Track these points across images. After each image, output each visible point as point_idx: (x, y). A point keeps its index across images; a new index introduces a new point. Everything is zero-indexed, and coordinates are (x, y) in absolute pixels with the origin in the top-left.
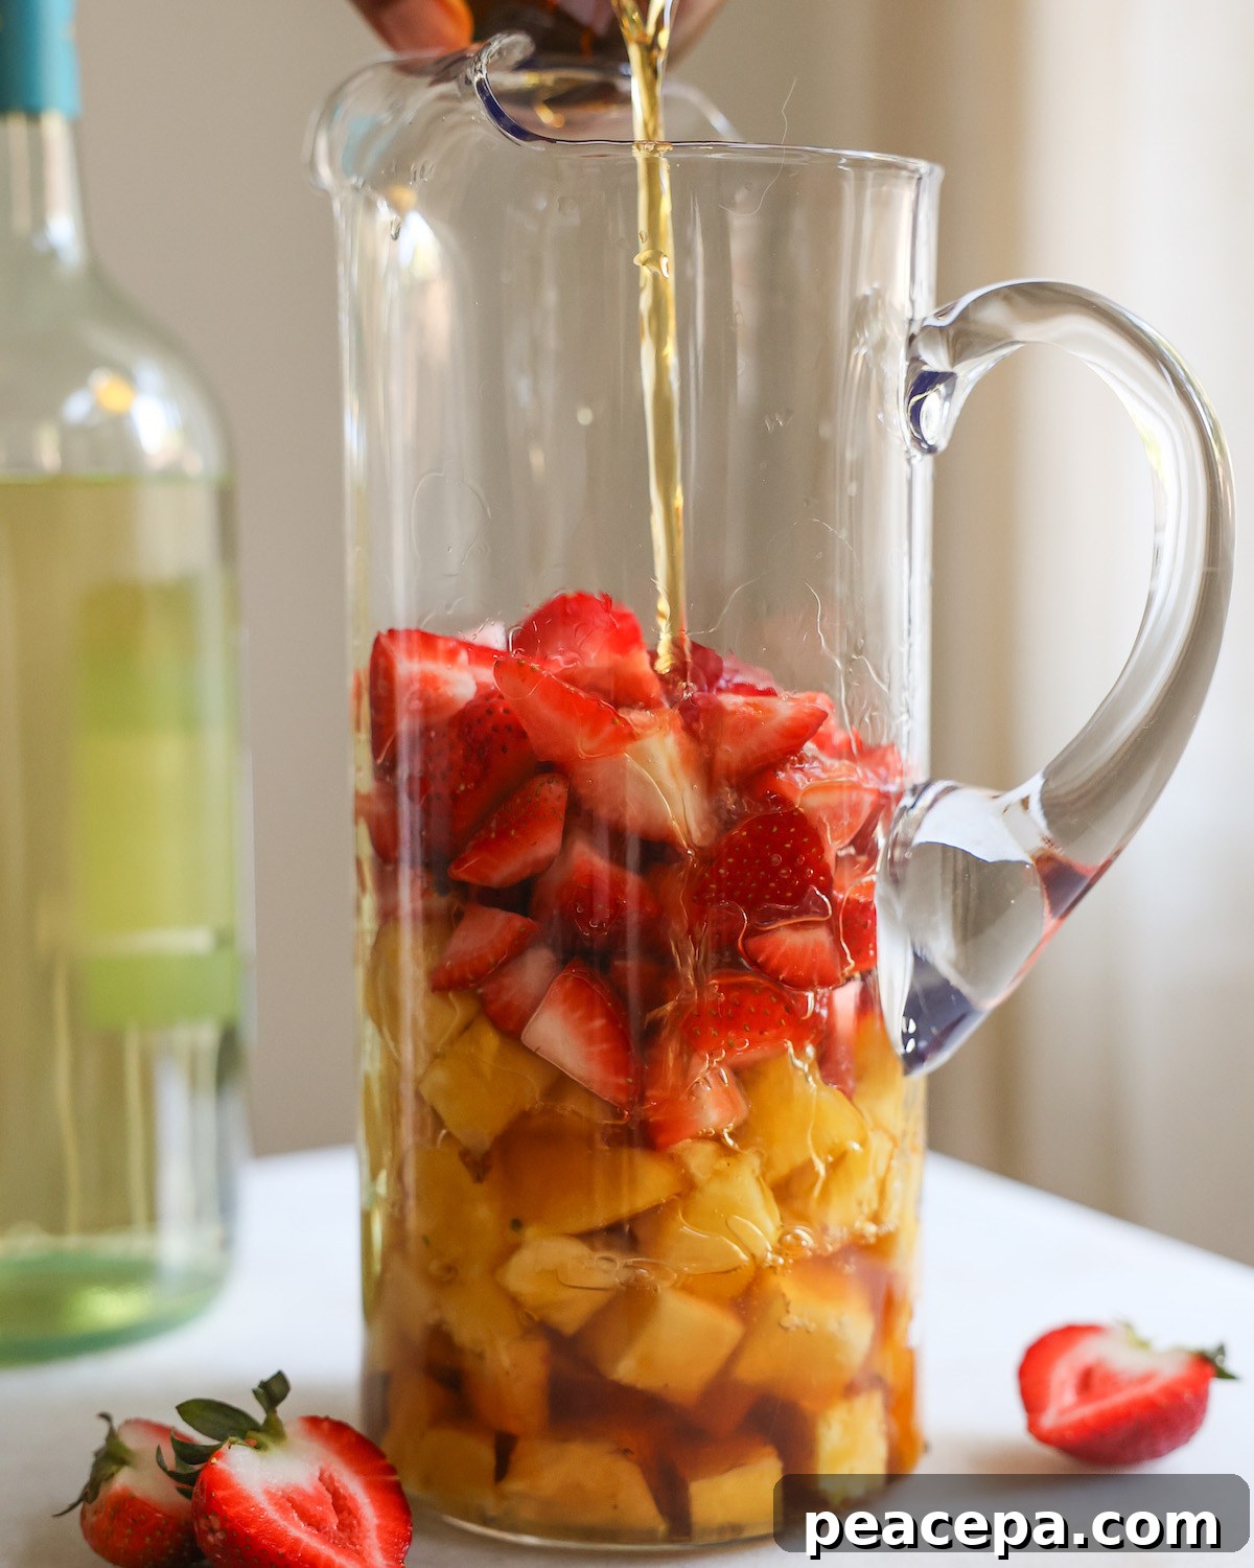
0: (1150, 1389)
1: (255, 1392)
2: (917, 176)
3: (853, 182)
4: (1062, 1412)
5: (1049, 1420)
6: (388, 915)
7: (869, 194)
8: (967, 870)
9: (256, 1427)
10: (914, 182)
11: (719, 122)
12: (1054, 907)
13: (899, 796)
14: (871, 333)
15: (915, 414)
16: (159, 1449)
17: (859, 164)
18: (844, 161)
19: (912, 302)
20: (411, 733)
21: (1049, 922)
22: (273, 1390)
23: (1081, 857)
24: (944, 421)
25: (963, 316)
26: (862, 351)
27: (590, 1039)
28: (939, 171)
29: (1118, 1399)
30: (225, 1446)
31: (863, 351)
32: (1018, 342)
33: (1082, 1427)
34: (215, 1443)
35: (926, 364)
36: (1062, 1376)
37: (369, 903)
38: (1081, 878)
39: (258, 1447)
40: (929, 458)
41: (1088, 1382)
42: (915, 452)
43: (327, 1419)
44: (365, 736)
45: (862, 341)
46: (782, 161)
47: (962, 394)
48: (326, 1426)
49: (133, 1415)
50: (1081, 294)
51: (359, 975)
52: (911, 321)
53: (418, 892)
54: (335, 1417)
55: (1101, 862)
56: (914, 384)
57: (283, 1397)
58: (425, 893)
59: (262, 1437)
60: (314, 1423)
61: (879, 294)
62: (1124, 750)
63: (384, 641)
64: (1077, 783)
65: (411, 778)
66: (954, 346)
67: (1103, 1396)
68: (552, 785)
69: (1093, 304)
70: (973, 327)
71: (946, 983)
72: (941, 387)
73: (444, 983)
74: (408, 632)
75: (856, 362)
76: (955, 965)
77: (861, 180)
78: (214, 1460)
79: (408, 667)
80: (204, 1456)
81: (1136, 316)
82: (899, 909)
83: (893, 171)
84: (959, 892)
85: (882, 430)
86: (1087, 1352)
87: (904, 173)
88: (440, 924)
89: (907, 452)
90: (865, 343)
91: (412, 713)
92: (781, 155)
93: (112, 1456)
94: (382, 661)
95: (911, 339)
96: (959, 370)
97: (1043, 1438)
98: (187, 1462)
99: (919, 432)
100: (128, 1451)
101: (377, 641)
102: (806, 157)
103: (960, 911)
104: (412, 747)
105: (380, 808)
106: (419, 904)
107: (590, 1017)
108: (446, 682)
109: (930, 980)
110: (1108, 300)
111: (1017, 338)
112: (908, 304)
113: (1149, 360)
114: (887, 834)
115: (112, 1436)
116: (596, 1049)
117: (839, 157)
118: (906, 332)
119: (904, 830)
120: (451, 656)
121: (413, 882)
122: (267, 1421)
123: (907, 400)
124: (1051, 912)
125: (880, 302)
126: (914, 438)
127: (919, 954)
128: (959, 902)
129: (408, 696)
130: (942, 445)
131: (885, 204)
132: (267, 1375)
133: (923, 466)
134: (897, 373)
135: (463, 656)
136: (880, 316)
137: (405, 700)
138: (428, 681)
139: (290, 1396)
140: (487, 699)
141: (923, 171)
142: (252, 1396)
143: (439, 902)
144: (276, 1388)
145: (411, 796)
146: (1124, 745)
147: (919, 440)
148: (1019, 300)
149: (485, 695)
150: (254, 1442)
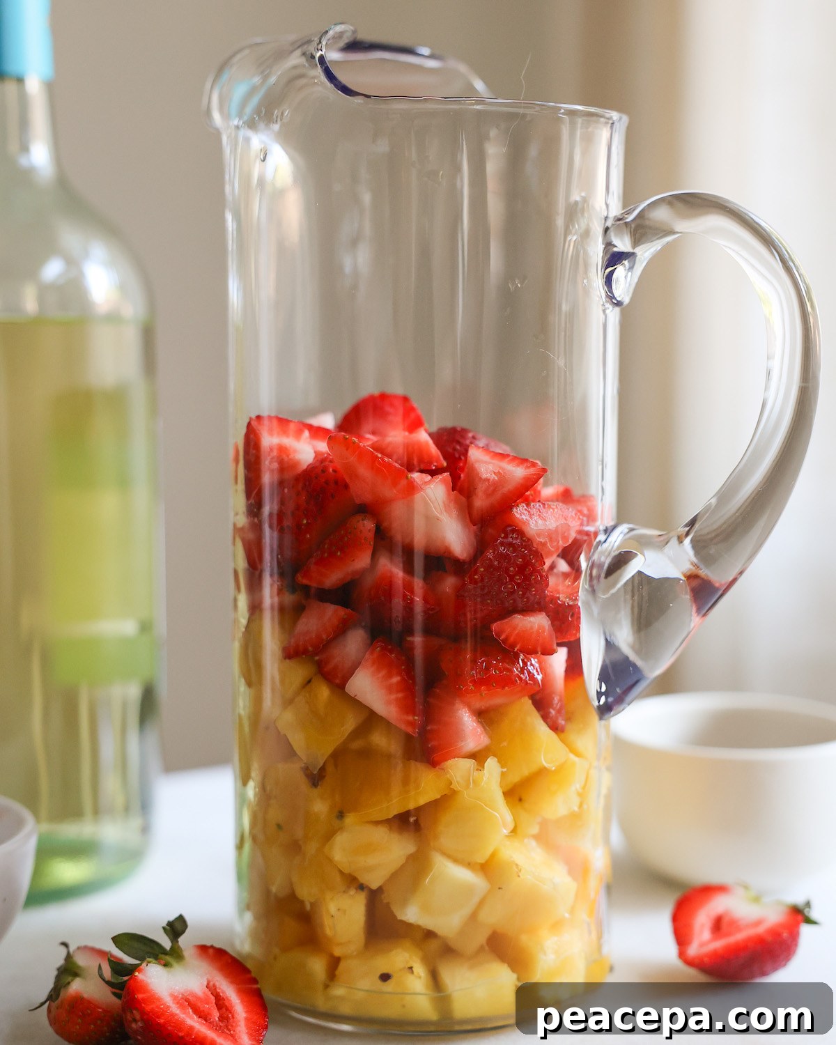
0: (761, 930)
1: (164, 928)
2: (611, 122)
3: (568, 125)
4: (702, 945)
5: (693, 950)
6: (255, 608)
7: (578, 133)
8: (641, 583)
9: (164, 952)
10: (609, 125)
11: (479, 85)
12: (698, 610)
13: (596, 534)
14: (579, 227)
15: (608, 280)
16: (100, 965)
17: (572, 113)
18: (562, 111)
19: (607, 206)
20: (272, 485)
21: (695, 620)
22: (176, 928)
23: (717, 577)
24: (627, 285)
25: (641, 215)
26: (573, 238)
27: (390, 689)
28: (625, 119)
29: (739, 937)
30: (144, 964)
31: (575, 238)
32: (678, 233)
33: (715, 955)
34: (137, 962)
35: (616, 247)
36: (702, 921)
37: (243, 601)
38: (717, 589)
39: (166, 965)
40: (617, 309)
41: (719, 925)
42: (608, 306)
43: (212, 947)
44: (241, 486)
45: (573, 231)
46: (521, 111)
47: (639, 268)
48: (211, 951)
49: (83, 944)
50: (719, 201)
51: (236, 646)
52: (606, 218)
53: (275, 591)
54: (217, 945)
55: (731, 579)
56: (608, 260)
57: (183, 932)
58: (280, 592)
59: (168, 958)
60: (203, 949)
61: (585, 200)
62: (746, 504)
63: (254, 423)
64: (715, 527)
65: (271, 515)
66: (635, 235)
67: (728, 934)
68: (365, 522)
69: (726, 207)
70: (647, 223)
71: (627, 658)
72: (626, 262)
73: (292, 653)
74: (270, 418)
75: (569, 246)
76: (633, 647)
77: (573, 125)
78: (137, 974)
79: (269, 440)
80: (130, 970)
81: (757, 217)
82: (595, 610)
83: (594, 118)
84: (636, 598)
85: (587, 291)
86: (719, 905)
87: (602, 119)
88: (289, 615)
89: (603, 305)
90: (576, 233)
91: (272, 471)
92: (521, 107)
93: (68, 970)
94: (252, 436)
95: (606, 230)
96: (638, 251)
97: (689, 962)
98: (118, 975)
99: (612, 293)
100: (79, 967)
101: (249, 425)
102: (537, 108)
103: (636, 610)
104: (272, 495)
105: (251, 536)
106: (276, 599)
107: (390, 676)
108: (295, 451)
109: (615, 657)
110: (737, 205)
111: (677, 230)
112: (604, 207)
113: (764, 245)
114: (588, 559)
115: (69, 957)
116: (393, 697)
117: (560, 108)
118: (603, 226)
119: (599, 558)
120: (298, 434)
121: (272, 585)
122: (172, 948)
123: (603, 270)
124: (697, 612)
125: (585, 206)
126: (607, 296)
127: (609, 639)
128: (636, 604)
129: (269, 458)
130: (626, 301)
131: (589, 140)
132: (172, 918)
133: (614, 314)
134: (596, 253)
135: (306, 433)
136: (586, 215)
137: (267, 463)
138: (282, 449)
139: (187, 931)
140: (322, 463)
141: (615, 118)
142: (162, 931)
143: (289, 598)
144: (178, 926)
145: (271, 527)
146: (745, 501)
147: (611, 297)
148: (679, 205)
149: (321, 460)
150: (163, 962)
